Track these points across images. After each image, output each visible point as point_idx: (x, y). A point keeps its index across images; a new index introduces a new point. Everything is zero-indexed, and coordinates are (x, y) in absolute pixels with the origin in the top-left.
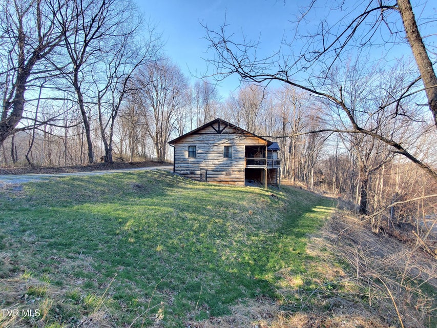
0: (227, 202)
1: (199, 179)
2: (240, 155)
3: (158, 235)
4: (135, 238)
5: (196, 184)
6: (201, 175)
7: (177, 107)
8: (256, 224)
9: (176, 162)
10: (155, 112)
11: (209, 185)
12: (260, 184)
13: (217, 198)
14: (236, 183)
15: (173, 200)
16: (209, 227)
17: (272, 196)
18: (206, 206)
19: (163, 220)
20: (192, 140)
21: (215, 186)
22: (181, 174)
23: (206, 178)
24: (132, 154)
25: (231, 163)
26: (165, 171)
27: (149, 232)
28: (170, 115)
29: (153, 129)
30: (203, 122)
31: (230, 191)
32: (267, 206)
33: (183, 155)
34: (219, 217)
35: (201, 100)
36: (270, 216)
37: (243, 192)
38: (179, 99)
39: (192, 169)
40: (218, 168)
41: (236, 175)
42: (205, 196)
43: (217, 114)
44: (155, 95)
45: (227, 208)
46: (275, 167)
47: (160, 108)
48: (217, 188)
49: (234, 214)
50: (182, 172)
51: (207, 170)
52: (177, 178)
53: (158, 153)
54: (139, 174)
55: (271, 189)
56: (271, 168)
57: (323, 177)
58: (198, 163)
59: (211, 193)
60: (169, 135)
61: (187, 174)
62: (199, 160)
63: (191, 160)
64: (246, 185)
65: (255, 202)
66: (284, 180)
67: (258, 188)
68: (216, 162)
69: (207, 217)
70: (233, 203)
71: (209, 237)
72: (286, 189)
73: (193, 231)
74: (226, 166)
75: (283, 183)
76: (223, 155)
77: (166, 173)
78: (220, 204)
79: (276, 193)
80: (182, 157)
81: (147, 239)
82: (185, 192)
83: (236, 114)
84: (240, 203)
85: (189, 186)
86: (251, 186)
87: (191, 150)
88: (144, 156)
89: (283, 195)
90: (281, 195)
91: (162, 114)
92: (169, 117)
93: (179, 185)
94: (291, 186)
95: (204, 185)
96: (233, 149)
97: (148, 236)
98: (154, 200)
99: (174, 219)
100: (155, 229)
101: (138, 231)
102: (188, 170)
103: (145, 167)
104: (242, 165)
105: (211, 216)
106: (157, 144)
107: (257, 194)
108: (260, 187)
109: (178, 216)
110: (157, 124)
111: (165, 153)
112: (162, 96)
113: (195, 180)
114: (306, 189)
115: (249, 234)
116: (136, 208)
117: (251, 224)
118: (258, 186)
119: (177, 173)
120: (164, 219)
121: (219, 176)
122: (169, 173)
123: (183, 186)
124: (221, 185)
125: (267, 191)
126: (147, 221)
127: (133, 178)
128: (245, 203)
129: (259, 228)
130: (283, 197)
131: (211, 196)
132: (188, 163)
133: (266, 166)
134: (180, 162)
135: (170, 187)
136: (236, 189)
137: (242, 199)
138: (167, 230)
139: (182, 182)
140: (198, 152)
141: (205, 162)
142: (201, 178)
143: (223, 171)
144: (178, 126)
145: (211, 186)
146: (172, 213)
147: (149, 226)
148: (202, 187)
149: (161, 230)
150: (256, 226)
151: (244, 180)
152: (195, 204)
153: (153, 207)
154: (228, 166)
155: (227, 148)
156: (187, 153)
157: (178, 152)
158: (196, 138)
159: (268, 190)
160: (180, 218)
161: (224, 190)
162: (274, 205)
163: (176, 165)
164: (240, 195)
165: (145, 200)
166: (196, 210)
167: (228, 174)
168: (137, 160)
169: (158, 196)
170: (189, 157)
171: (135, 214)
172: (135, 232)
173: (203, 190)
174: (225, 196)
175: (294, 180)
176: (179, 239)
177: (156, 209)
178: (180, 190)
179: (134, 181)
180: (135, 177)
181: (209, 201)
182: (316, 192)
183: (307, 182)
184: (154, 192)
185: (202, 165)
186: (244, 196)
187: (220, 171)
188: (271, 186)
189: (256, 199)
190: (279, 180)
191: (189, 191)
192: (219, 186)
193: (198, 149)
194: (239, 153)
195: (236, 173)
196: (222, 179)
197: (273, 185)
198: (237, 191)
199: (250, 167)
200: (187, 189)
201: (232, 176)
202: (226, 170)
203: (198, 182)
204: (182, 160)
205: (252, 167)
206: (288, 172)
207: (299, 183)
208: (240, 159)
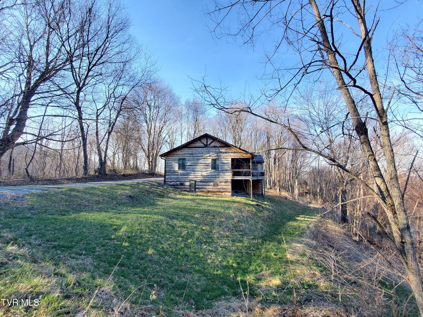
0: (214, 211)
1: (188, 190)
2: (227, 167)
3: (149, 241)
4: (129, 243)
5: (186, 195)
6: (190, 186)
7: (168, 123)
8: (241, 231)
9: (167, 174)
10: (148, 127)
11: (197, 196)
12: (246, 194)
13: (204, 207)
14: (223, 193)
15: (163, 209)
16: (197, 233)
17: (257, 205)
18: (194, 214)
19: (154, 227)
20: (182, 153)
21: (203, 196)
22: (171, 185)
23: (195, 188)
24: (125, 167)
25: (218, 175)
26: (156, 182)
27: (141, 237)
28: (162, 130)
29: (145, 142)
30: (193, 136)
31: (217, 200)
32: (252, 214)
33: (172, 167)
34: (206, 225)
35: (191, 116)
36: (255, 224)
37: (230, 201)
38: (170, 115)
39: (182, 180)
40: (206, 180)
41: (222, 185)
42: (193, 205)
43: (206, 129)
44: (149, 112)
45: (214, 216)
46: (260, 178)
47: (153, 123)
48: (205, 198)
49: (221, 222)
50: (172, 183)
51: (196, 182)
52: (167, 189)
53: (149, 165)
54: (131, 186)
55: (257, 199)
56: (256, 179)
57: (308, 188)
58: (187, 174)
59: (198, 203)
60: (160, 149)
61: (177, 185)
62: (188, 172)
63: (181, 172)
64: (233, 195)
65: (240, 211)
66: (270, 191)
67: (244, 198)
68: (205, 174)
69: (195, 225)
70: (219, 212)
71: (197, 243)
72: (271, 199)
73: (182, 237)
74: (213, 178)
75: (269, 194)
76: (210, 167)
77: (156, 184)
78: (207, 212)
79: (260, 203)
80: (172, 169)
81: (140, 244)
82: (175, 202)
83: (223, 129)
84: (226, 211)
85: (178, 196)
86: (237, 196)
87: (181, 162)
88: (137, 168)
89: (268, 205)
90: (265, 205)
91: (155, 129)
92: (160, 131)
93: (169, 195)
94: (277, 196)
95: (193, 196)
96: (220, 162)
97: (140, 241)
98: (146, 209)
99: (164, 227)
100: (147, 235)
101: (131, 236)
102: (178, 181)
103: (137, 178)
104: (229, 176)
105: (199, 224)
106: (148, 157)
107: (244, 203)
108: (246, 197)
109: (167, 224)
110: (149, 138)
111: (156, 165)
112: (154, 112)
113: (185, 191)
114: (291, 199)
115: (233, 241)
116: (129, 216)
117: (236, 231)
118: (244, 196)
119: (168, 184)
120: (155, 226)
121: (207, 187)
122: (159, 184)
123: (173, 196)
125: (253, 201)
126: (139, 228)
127: (126, 189)
128: (231, 212)
129: (243, 235)
130: (268, 206)
131: (199, 205)
132: (178, 175)
133: (251, 177)
134: (170, 174)
135: (161, 198)
136: (223, 199)
137: (229, 208)
138: (158, 236)
140: (188, 164)
141: (194, 173)
142: (190, 188)
143: (211, 182)
144: (169, 141)
145: (200, 196)
146: (162, 221)
147: (141, 233)
148: (190, 197)
149: (152, 236)
150: (241, 233)
151: (230, 190)
152: (184, 213)
153: (145, 215)
154: (216, 178)
155: (214, 161)
156: (177, 165)
157: (169, 164)
158: (186, 151)
159: (254, 200)
160: (170, 225)
161: (212, 201)
162: (258, 214)
163: (166, 177)
164: (226, 205)
165: (137, 209)
166: (185, 218)
167: (216, 185)
168: (129, 172)
169: (149, 206)
170: (179, 168)
171: (129, 221)
172: (129, 237)
173: (191, 200)
174: (213, 206)
175: (280, 190)
176: (169, 244)
177: (147, 217)
178: (170, 200)
179: (127, 192)
180: (128, 188)
181: (197, 210)
182: (300, 202)
183: (293, 192)
184: (146, 203)
185: (191, 177)
186: (231, 205)
187: (208, 182)
188: (256, 196)
189: (242, 208)
190: (264, 190)
191: (178, 201)
192: (206, 196)
193: (187, 161)
194: (225, 165)
195: (223, 184)
196: (209, 190)
197: (258, 195)
198: (223, 200)
199: (236, 179)
200: (177, 199)
201: (219, 187)
202: (214, 181)
203: (187, 193)
204: (172, 172)
205: (238, 179)
206: (274, 183)
207: (284, 194)
208: (227, 170)
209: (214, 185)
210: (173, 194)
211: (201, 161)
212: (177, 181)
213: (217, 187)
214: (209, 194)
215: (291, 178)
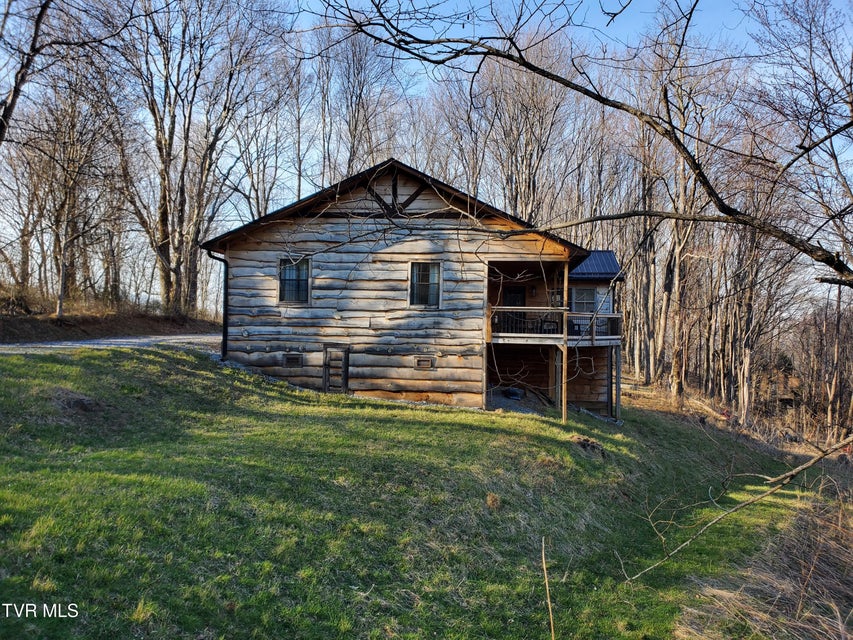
0: (409, 465)
1: (319, 382)
2: (469, 295)
3: (140, 571)
4: (59, 579)
5: (308, 401)
6: (327, 365)
7: (242, 111)
8: (509, 541)
9: (234, 319)
10: (160, 128)
11: (352, 406)
12: (544, 403)
13: (373, 450)
14: (455, 398)
15: (210, 454)
16: (334, 546)
17: (584, 445)
18: (333, 475)
19: (165, 521)
20: (298, 237)
21: (376, 406)
22: (249, 364)
23: (347, 377)
24: (65, 287)
25: (437, 325)
26: (188, 352)
27: (111, 560)
28: (216, 139)
29: (149, 189)
30: (345, 172)
31: (427, 424)
32: (560, 479)
33: (254, 291)
34: (374, 515)
35: (335, 86)
36: (566, 515)
37: (478, 428)
38: (252, 80)
39: (295, 345)
40: (389, 344)
41: (451, 367)
42: (332, 440)
43: (399, 140)
44: (161, 63)
45: (408, 483)
46: (601, 341)
47: (178, 112)
48: (382, 413)
49: (432, 505)
50: (255, 356)
51: (348, 350)
52: (233, 378)
53: (168, 284)
54: (86, 363)
55: (585, 422)
56: (587, 344)
57: (794, 382)
58: (316, 322)
59: (354, 434)
60: (211, 219)
61: (275, 363)
62: (320, 312)
63: (290, 311)
64: (490, 406)
65: (514, 464)
66: (642, 392)
67: (535, 416)
68: (384, 320)
69: (330, 516)
70: (431, 469)
71: (331, 583)
72: (643, 424)
73: (274, 560)
74: (417, 336)
75: (637, 404)
76: (407, 295)
77: (191, 358)
78: (384, 468)
79: (598, 437)
80: (253, 301)
81: (102, 583)
82: (259, 429)
83: (467, 142)
84: (459, 466)
85: (279, 407)
86: (507, 409)
87: (292, 275)
88: (114, 292)
89: (626, 445)
90: (616, 443)
91: (187, 137)
92: (212, 147)
93: (241, 402)
94: (667, 413)
95: (337, 405)
96: (444, 275)
97: (105, 571)
98: (140, 454)
99: (205, 520)
100: (134, 552)
101: (71, 556)
102: (279, 348)
103: (116, 335)
104: (476, 331)
105: (348, 511)
106: (162, 250)
107: (530, 437)
108: (542, 412)
109: (222, 510)
110: (165, 174)
111: (193, 286)
112: (185, 66)
113: (305, 386)
114: (720, 425)
115: (475, 575)
116: (67, 479)
117: (491, 540)
118: (534, 410)
119: (237, 360)
120: (170, 517)
121: (394, 372)
122: (203, 360)
123: (256, 407)
124: (398, 402)
125: (567, 429)
126: (104, 522)
127: (65, 377)
128: (475, 468)
129: (516, 555)
130: (625, 451)
131: (353, 442)
132: (279, 324)
133: (564, 336)
134: (247, 319)
135: (205, 411)
136: (450, 418)
137: (471, 453)
138: (179, 552)
139: (253, 393)
140: (318, 282)
141: (342, 318)
142: (327, 377)
143: (408, 352)
144: (246, 184)
145: (363, 406)
146: (199, 499)
147: (111, 541)
148: (324, 410)
149: (155, 554)
150: (508, 547)
151: (482, 385)
152: (290, 469)
153: (133, 477)
154: (427, 336)
155: (422, 270)
156: (275, 284)
157: (241, 281)
158: (310, 231)
159: (573, 423)
160: (231, 515)
161: (407, 424)
162: (585, 479)
163: (231, 330)
164: (462, 440)
165: (105, 453)
166: (294, 491)
167: (427, 364)
168: (83, 308)
169: (154, 441)
170: (282, 298)
171: (64, 499)
172: (60, 559)
173: (329, 421)
174: (408, 443)
175: (680, 390)
176: (219, 585)
177: (141, 484)
178: (244, 420)
179: (69, 386)
180: (75, 370)
181: (345, 458)
182: (756, 436)
183: (732, 398)
184: (143, 429)
185: (329, 331)
186: (478, 442)
187: (394, 353)
188: (583, 410)
189: (520, 454)
190: (618, 389)
191: (274, 427)
192: (390, 407)
193: (315, 272)
194: (467, 287)
195: (453, 360)
196: (402, 382)
197: (594, 407)
198: (452, 424)
199: (506, 341)
200: (270, 417)
201: (440, 372)
202: (419, 351)
203: (311, 393)
204: (255, 310)
205: (512, 341)
206: (660, 361)
207: (698, 403)
208: (470, 308)
209: (419, 365)
210: (256, 397)
211: (369, 271)
212: (273, 349)
213: (432, 374)
214: (401, 400)
215: (729, 346)
